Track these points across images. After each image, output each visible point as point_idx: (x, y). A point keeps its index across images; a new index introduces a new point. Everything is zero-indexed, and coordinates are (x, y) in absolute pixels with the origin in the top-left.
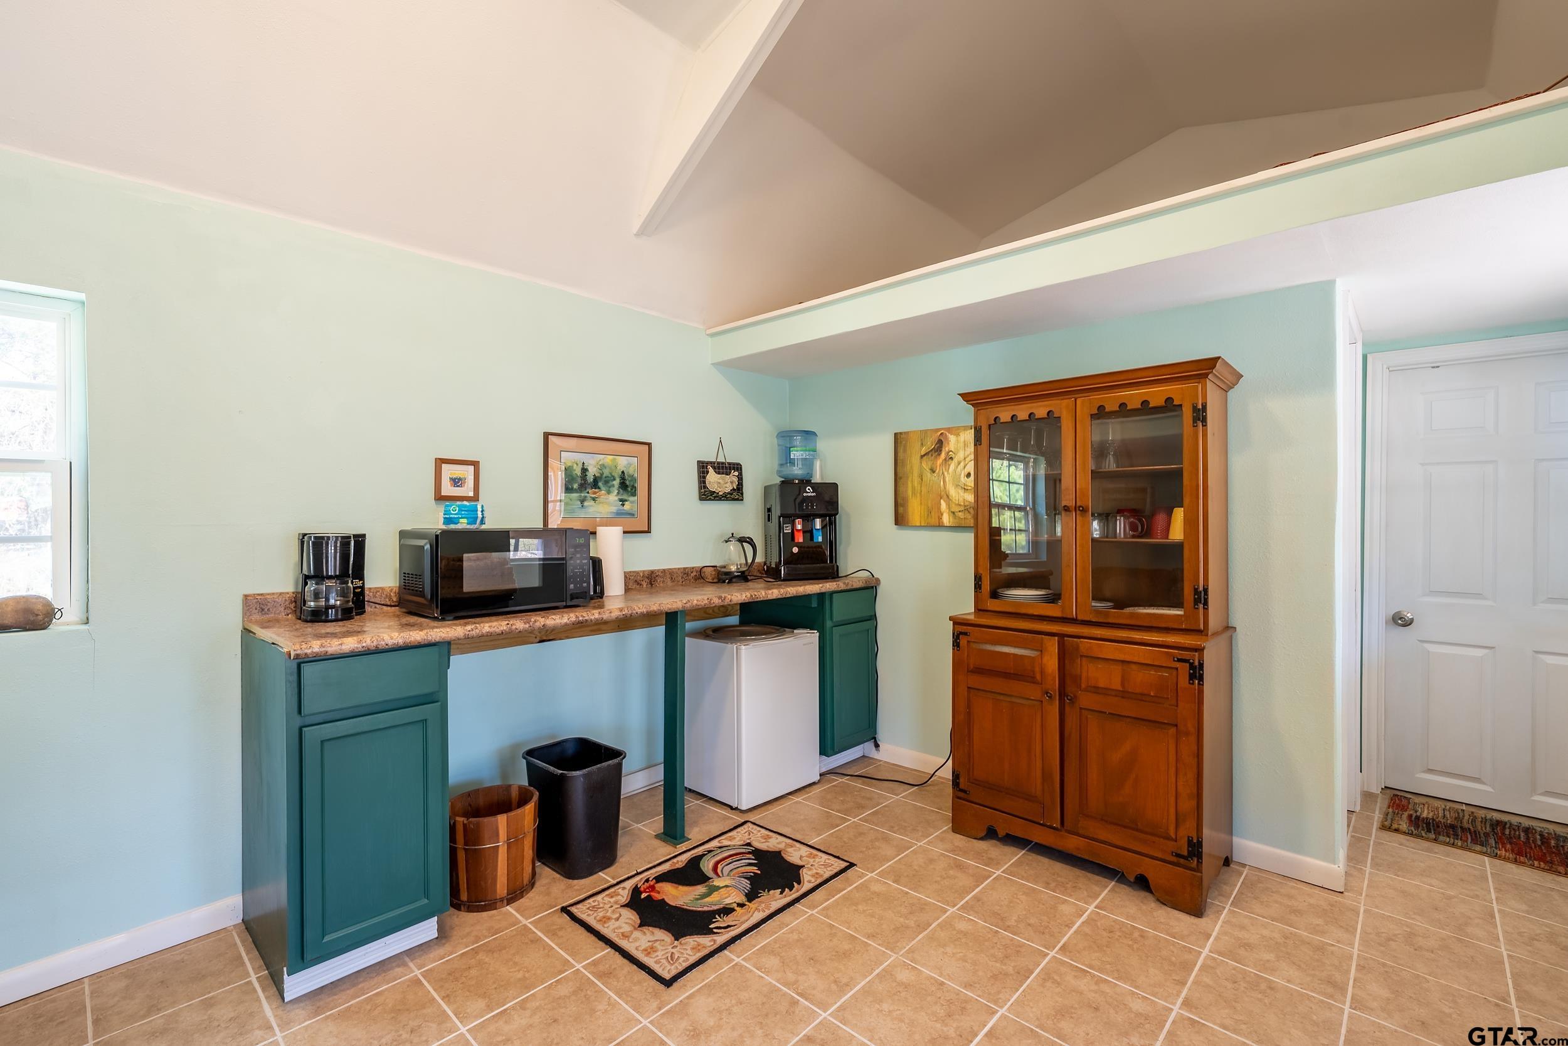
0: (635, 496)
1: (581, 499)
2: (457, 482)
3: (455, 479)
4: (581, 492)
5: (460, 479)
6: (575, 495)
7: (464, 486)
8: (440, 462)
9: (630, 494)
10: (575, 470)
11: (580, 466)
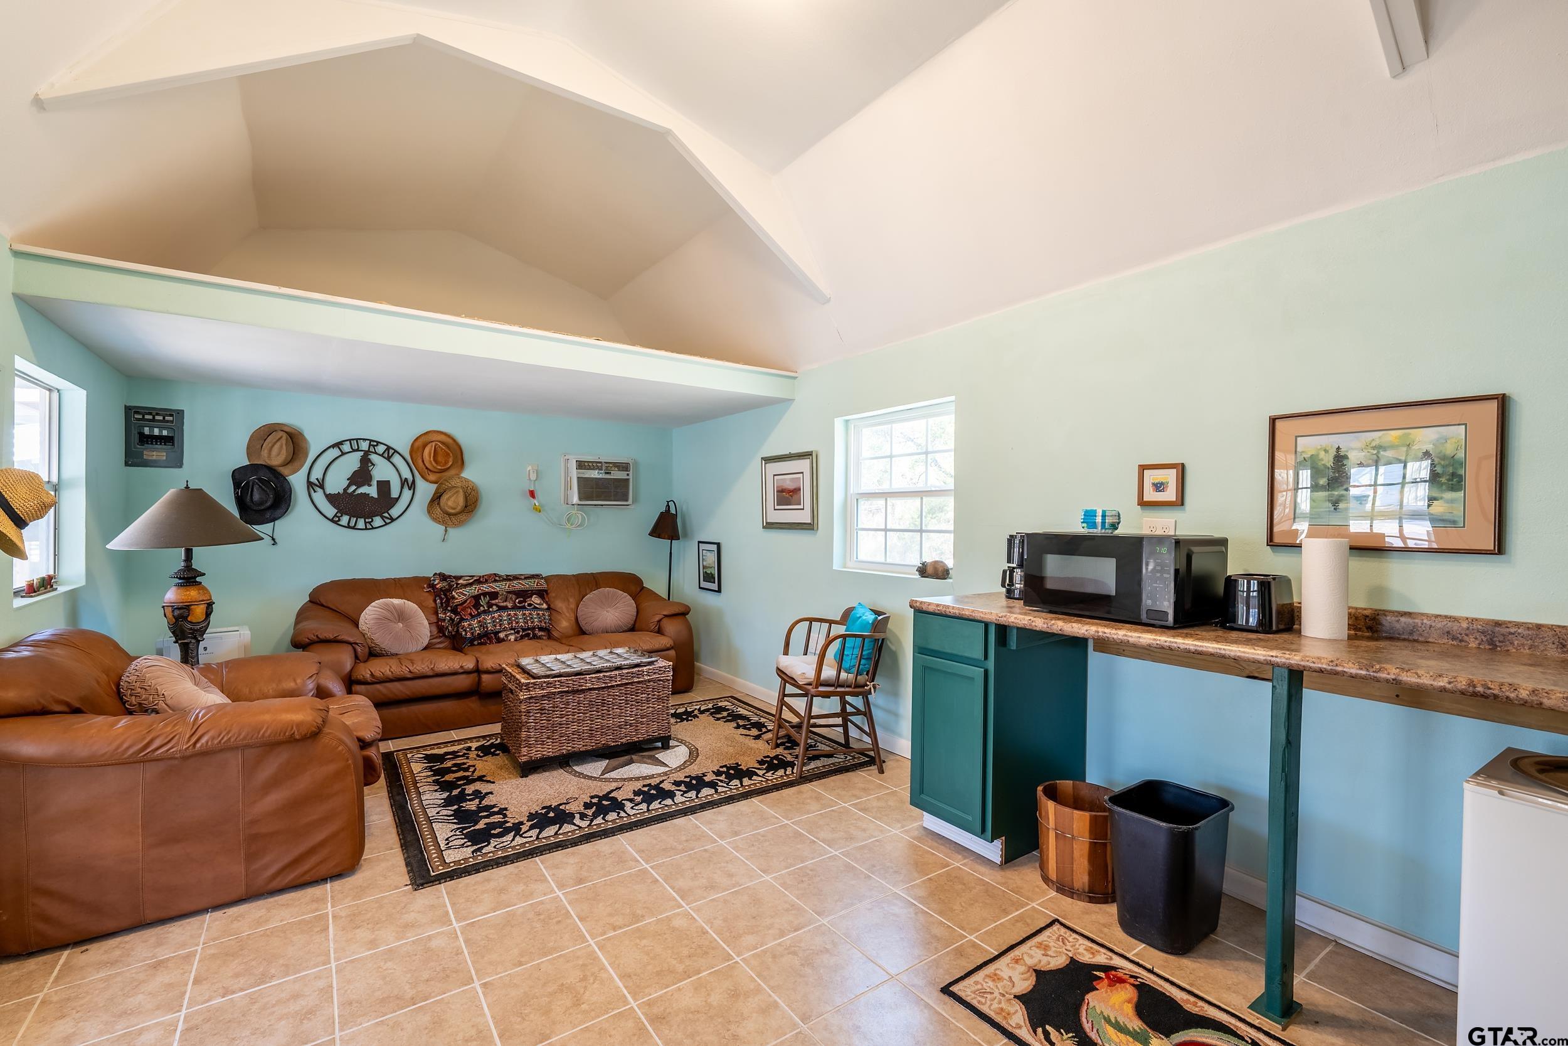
0: (1459, 490)
1: (1334, 499)
2: (1159, 487)
3: (1157, 484)
4: (1333, 489)
5: (1162, 484)
6: (1322, 494)
7: (1166, 491)
8: (1143, 468)
9: (1444, 487)
10: (1322, 460)
11: (1333, 452)
